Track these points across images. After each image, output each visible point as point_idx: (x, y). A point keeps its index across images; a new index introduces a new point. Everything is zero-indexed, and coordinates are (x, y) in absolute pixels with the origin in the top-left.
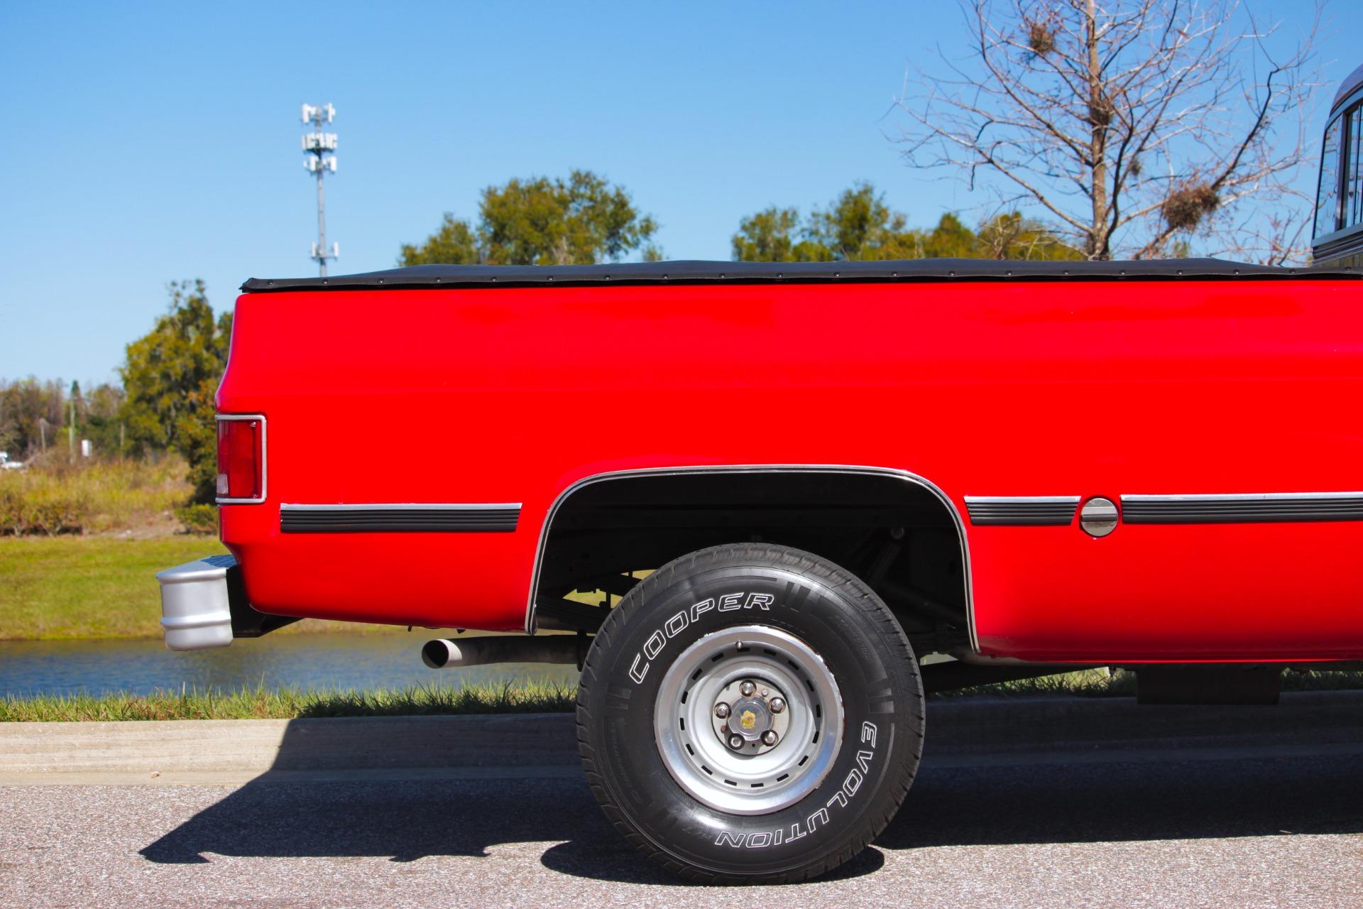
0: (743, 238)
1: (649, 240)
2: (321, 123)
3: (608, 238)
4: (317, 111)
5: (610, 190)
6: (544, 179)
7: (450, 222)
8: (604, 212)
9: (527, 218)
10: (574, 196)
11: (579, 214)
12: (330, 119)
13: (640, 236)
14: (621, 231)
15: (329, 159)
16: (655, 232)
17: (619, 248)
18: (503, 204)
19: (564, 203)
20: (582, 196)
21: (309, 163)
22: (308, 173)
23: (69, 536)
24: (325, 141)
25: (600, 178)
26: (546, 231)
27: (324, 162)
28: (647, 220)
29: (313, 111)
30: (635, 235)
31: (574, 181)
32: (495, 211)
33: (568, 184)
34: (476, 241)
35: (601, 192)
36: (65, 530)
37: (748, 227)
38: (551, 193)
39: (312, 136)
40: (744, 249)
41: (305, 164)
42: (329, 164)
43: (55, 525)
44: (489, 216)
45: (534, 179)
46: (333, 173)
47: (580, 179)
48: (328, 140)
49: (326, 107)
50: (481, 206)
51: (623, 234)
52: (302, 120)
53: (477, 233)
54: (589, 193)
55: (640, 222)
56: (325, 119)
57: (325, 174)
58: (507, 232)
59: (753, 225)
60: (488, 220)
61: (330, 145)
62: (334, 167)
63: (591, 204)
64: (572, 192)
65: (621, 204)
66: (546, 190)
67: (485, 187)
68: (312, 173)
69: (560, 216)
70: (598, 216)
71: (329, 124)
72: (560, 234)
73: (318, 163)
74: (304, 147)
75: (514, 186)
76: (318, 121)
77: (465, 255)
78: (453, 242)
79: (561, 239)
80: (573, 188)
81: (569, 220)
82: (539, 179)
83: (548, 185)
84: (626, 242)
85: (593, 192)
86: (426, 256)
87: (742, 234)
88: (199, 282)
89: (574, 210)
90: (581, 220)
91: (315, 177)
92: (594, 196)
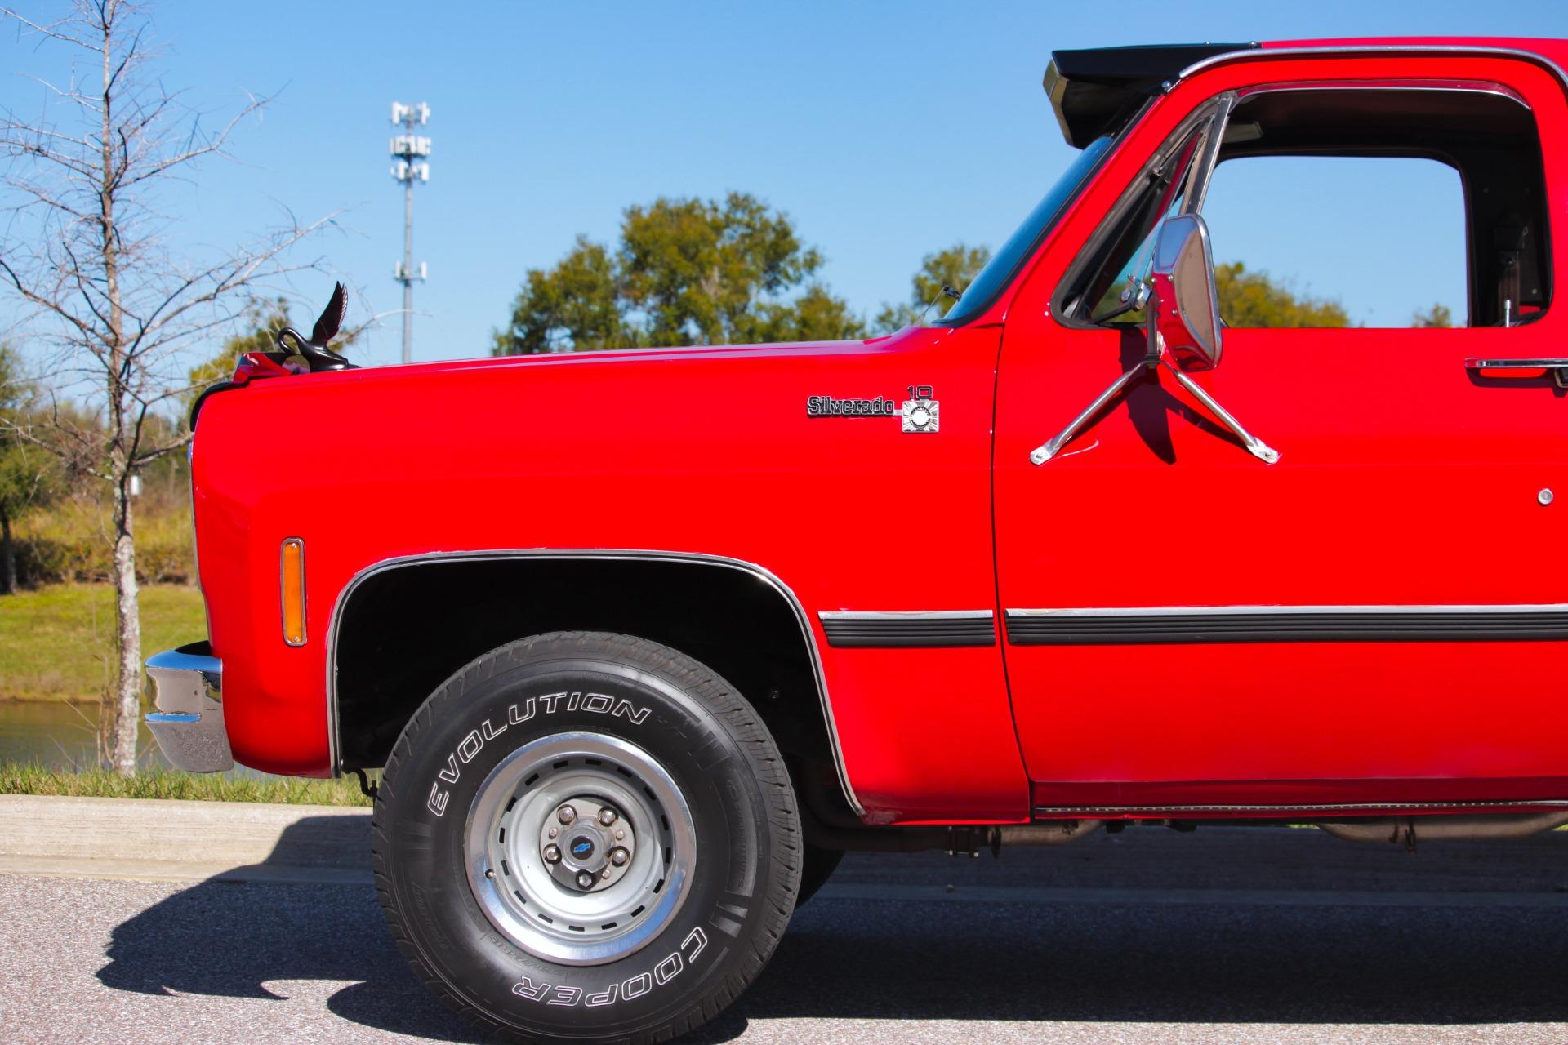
0: (926, 279)
1: (812, 275)
2: (413, 124)
3: (766, 272)
4: (409, 111)
5: (771, 216)
6: (696, 201)
7: (583, 244)
8: (763, 241)
9: (675, 244)
10: (729, 222)
11: (734, 242)
12: (424, 121)
13: (803, 271)
14: (782, 264)
15: (420, 167)
16: (821, 266)
17: (778, 283)
18: (647, 227)
19: (717, 229)
20: (739, 222)
21: (397, 170)
22: (396, 182)
23: (170, 585)
24: (417, 145)
25: (760, 202)
26: (697, 260)
27: (415, 169)
28: (812, 253)
29: (404, 110)
30: (797, 269)
31: (730, 205)
32: (638, 237)
33: (724, 207)
34: (614, 267)
35: (761, 218)
36: (167, 579)
37: (932, 266)
38: (703, 217)
39: (403, 139)
40: (927, 291)
41: (392, 171)
42: (420, 173)
43: (156, 573)
44: (631, 240)
45: (684, 199)
46: (424, 183)
47: (738, 202)
48: (420, 145)
49: (419, 107)
50: (623, 227)
51: (784, 268)
52: (391, 121)
53: (615, 259)
54: (746, 218)
55: (805, 254)
56: (418, 121)
57: (415, 183)
58: (650, 259)
59: (938, 264)
60: (630, 245)
61: (422, 150)
62: (425, 176)
63: (749, 231)
64: (727, 216)
65: (783, 233)
66: (697, 212)
67: (628, 207)
68: (400, 181)
69: (713, 244)
70: (756, 245)
71: (422, 126)
72: (711, 264)
73: (407, 171)
74: (392, 152)
75: (660, 206)
76: (409, 123)
77: (601, 282)
78: (588, 268)
79: (712, 269)
80: (729, 212)
81: (724, 249)
82: (690, 200)
83: (700, 207)
84: (787, 276)
85: (752, 218)
86: (556, 283)
87: (925, 274)
88: (281, 300)
89: (729, 238)
90: (737, 251)
91: (403, 187)
92: (753, 223)
